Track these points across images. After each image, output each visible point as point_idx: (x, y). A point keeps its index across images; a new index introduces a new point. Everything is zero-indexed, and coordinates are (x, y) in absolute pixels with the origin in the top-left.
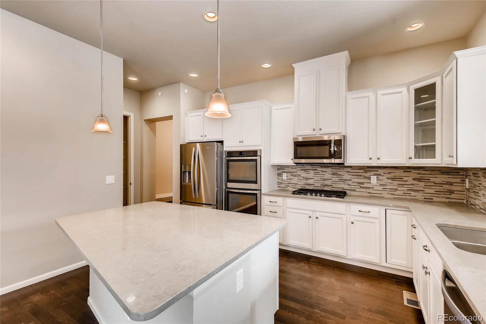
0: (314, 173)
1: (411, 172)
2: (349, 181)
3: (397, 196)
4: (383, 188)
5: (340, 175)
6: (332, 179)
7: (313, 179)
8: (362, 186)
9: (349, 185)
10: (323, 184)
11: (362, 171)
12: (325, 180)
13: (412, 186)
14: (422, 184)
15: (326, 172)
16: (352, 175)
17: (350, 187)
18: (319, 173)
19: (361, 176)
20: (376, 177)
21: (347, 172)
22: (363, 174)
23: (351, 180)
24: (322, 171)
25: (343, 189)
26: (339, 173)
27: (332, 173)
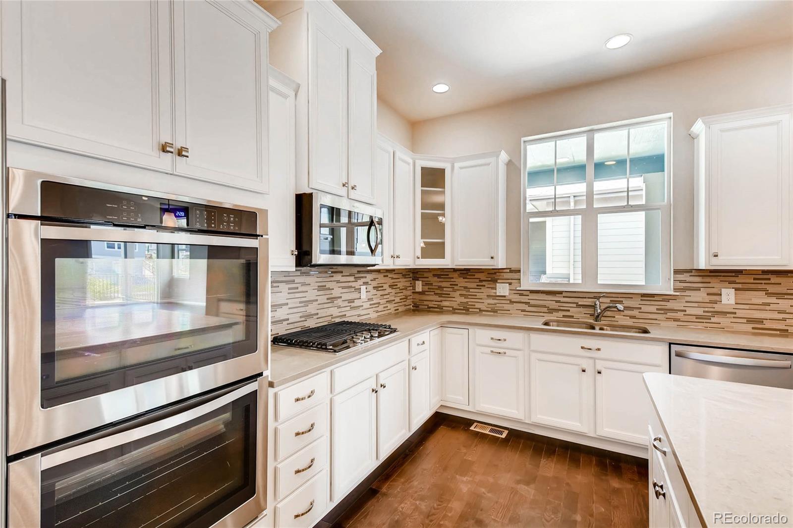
0: (289, 289)
1: (387, 276)
2: (339, 300)
3: (380, 314)
4: (371, 305)
5: (329, 289)
6: (317, 300)
7: (287, 304)
8: (353, 305)
9: (339, 307)
10: (306, 314)
11: (352, 279)
12: (307, 303)
13: (388, 296)
14: (393, 291)
15: (310, 285)
16: (343, 288)
17: (340, 310)
18: (297, 288)
19: (351, 287)
20: (365, 287)
21: (338, 282)
22: (353, 284)
23: (341, 297)
24: (304, 284)
25: (332, 318)
26: (329, 285)
27: (318, 287)
